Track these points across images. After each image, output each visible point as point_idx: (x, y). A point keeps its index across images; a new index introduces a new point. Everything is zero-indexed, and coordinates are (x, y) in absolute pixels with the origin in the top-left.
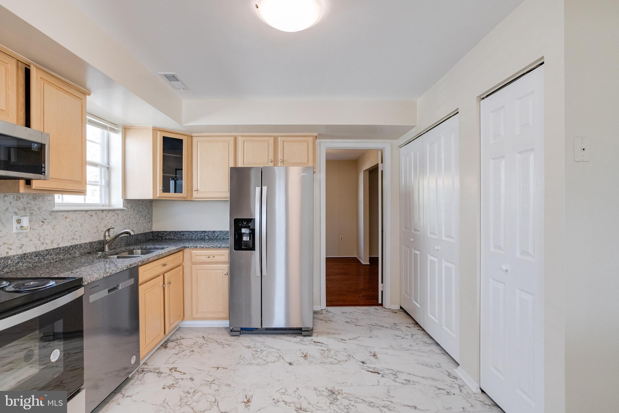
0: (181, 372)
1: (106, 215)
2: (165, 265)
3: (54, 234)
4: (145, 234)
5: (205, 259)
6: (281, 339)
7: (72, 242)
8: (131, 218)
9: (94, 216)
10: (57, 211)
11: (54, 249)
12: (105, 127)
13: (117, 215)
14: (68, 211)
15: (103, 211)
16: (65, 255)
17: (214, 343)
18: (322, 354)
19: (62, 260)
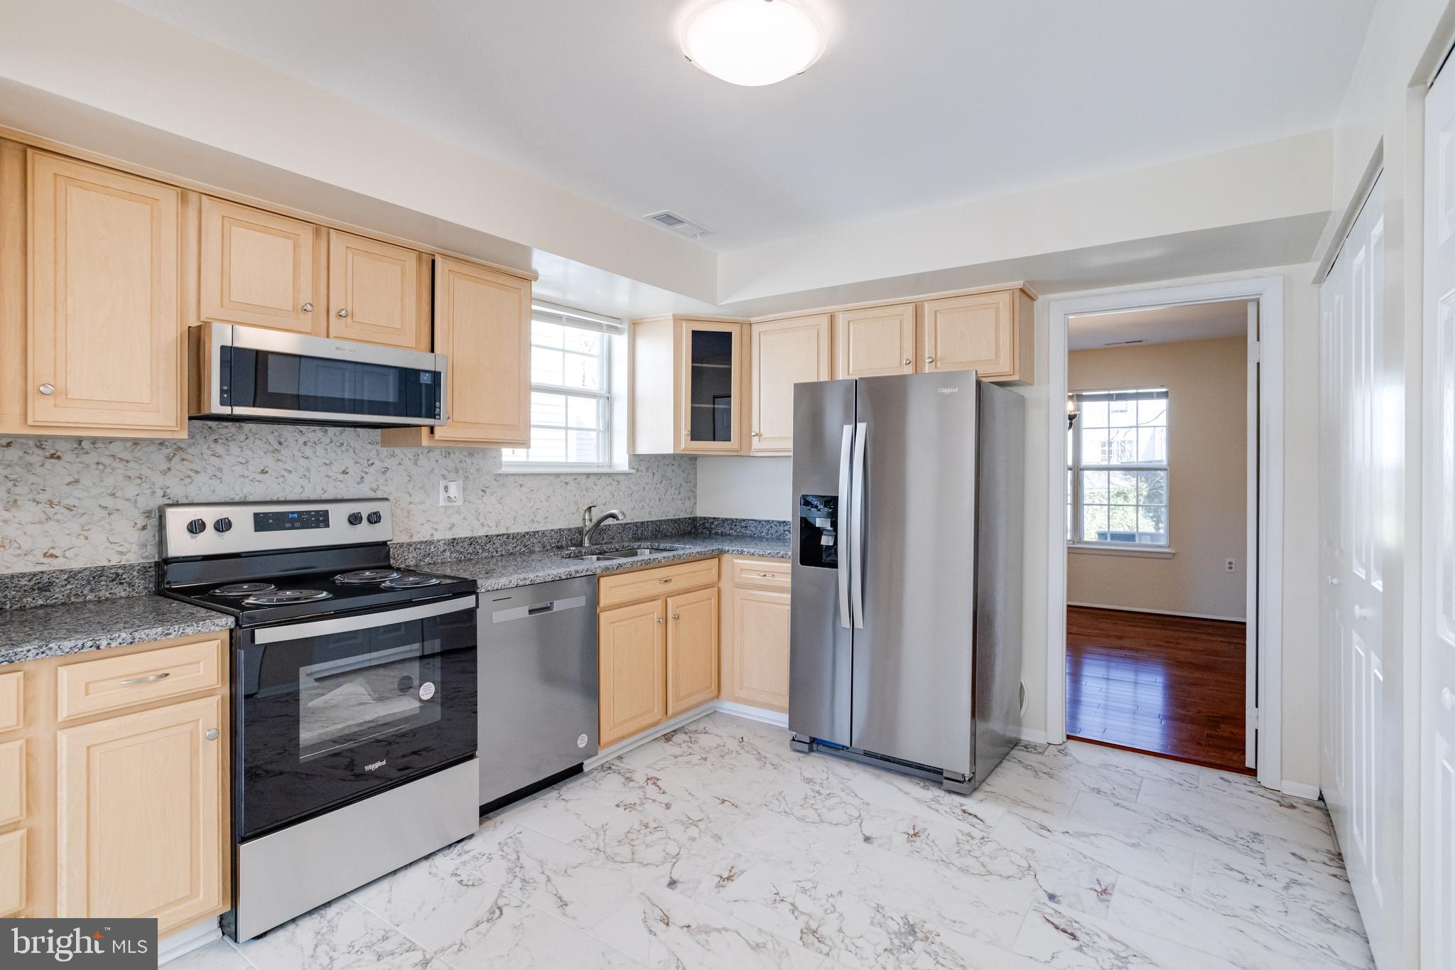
0: (661, 789)
1: (595, 482)
2: (666, 581)
3: (501, 512)
4: (675, 521)
5: (756, 578)
6: (892, 784)
7: (531, 526)
8: (648, 489)
9: (572, 483)
10: (507, 475)
11: (498, 536)
12: (598, 327)
13: (617, 483)
14: (524, 475)
15: (588, 475)
16: (515, 547)
17: (753, 754)
18: (958, 843)
19: (512, 554)
